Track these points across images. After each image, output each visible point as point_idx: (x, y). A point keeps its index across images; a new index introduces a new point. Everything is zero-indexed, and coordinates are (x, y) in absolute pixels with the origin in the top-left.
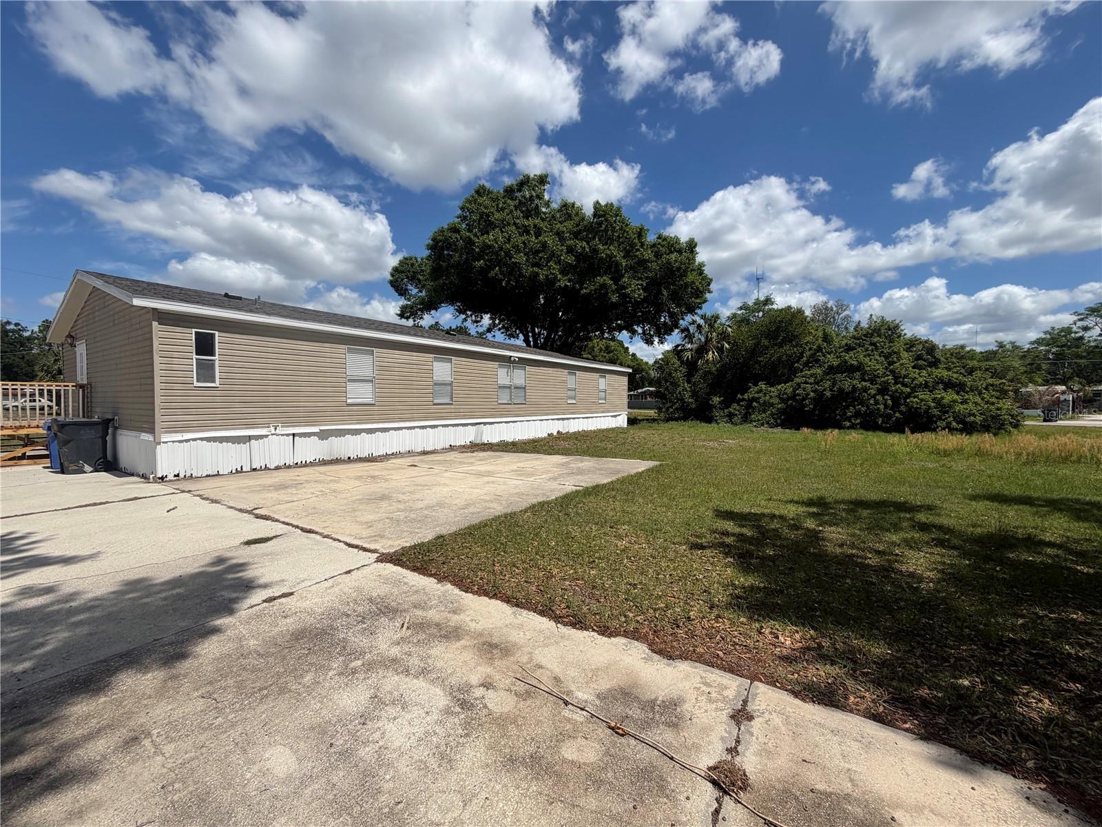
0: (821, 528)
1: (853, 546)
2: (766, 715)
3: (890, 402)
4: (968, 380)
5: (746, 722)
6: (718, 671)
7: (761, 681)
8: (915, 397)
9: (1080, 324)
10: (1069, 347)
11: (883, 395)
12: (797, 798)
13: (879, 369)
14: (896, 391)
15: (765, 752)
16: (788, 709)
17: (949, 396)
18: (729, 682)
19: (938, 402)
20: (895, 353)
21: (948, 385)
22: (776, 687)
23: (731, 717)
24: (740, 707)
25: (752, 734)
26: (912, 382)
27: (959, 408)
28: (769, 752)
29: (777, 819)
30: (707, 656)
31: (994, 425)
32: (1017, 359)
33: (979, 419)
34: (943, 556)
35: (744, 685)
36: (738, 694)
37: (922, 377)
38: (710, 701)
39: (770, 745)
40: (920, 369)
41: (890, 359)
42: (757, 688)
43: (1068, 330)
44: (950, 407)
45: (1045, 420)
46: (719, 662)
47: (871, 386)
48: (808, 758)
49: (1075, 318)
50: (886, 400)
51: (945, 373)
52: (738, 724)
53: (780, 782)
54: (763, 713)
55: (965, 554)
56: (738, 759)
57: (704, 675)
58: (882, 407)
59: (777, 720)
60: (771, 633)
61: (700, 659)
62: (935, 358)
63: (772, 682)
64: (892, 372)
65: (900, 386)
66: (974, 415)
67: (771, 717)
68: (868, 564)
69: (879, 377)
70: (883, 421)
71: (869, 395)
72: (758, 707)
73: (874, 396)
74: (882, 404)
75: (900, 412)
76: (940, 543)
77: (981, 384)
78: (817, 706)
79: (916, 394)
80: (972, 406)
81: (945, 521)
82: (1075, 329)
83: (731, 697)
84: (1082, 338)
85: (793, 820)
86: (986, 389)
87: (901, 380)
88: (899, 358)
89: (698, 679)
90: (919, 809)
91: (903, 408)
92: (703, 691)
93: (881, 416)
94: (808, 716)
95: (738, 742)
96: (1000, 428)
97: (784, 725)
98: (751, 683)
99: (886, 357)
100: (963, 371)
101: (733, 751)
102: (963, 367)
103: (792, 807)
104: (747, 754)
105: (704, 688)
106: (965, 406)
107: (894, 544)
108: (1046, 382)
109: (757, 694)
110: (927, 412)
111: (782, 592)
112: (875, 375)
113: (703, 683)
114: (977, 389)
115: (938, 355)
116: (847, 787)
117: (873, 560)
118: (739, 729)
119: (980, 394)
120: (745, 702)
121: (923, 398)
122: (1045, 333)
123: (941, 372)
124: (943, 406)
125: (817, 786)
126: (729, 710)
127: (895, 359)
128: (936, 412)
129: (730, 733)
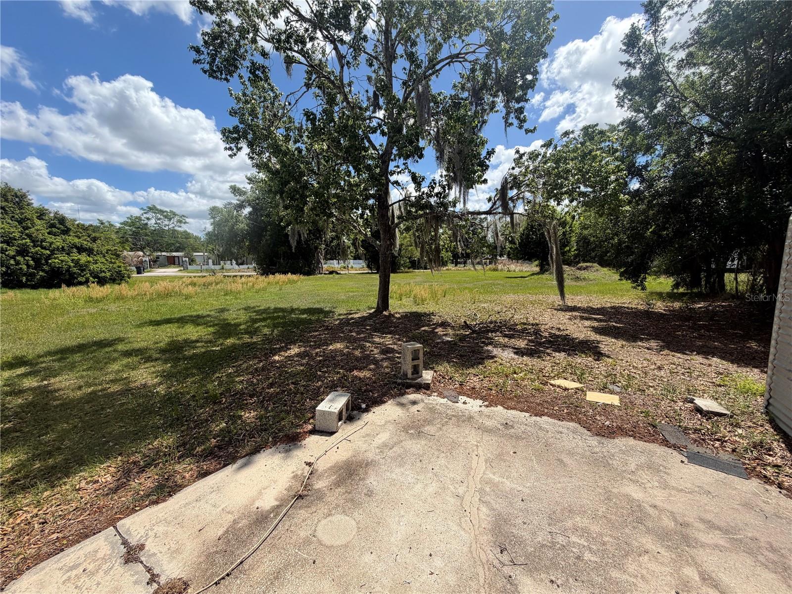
0: (46, 382)
1: (89, 385)
2: (150, 533)
3: (32, 262)
4: (95, 246)
5: (142, 553)
6: (72, 549)
7: (121, 519)
8: (55, 258)
9: (145, 215)
10: (142, 229)
11: (23, 256)
12: (217, 552)
13: (14, 232)
14: (37, 253)
15: (175, 553)
16: (160, 515)
17: (83, 258)
18: (94, 545)
19: (77, 263)
20: (28, 219)
21: (81, 250)
22: (137, 511)
23: (126, 562)
24: (125, 550)
25: (154, 554)
26: (50, 245)
27: (92, 267)
28: (177, 551)
29: (220, 575)
30: (45, 549)
31: (118, 278)
32: (113, 233)
33: (108, 274)
34: (154, 367)
35: (110, 535)
36: (113, 546)
37: (58, 242)
38: (92, 574)
39: (173, 546)
40: (55, 236)
41: (24, 224)
42: (123, 525)
43: (139, 219)
44: (86, 266)
45: (138, 273)
46: (65, 542)
47: (9, 248)
48: (200, 527)
49: (143, 212)
50: (28, 261)
51: (76, 240)
52: (137, 560)
53: (201, 556)
54: (147, 535)
55: (166, 361)
56: (163, 580)
57: (60, 565)
58: (24, 267)
59: (160, 529)
60: (88, 483)
61: (39, 558)
62: (66, 227)
63: (130, 511)
64: (29, 236)
65: (39, 248)
66: (104, 271)
67: (155, 531)
68: (112, 392)
69: (15, 240)
70: (27, 279)
71: (8, 255)
72: (139, 535)
73: (13, 257)
74: (24, 264)
75: (43, 271)
76: (149, 359)
77: (104, 250)
78: (175, 497)
79: (56, 256)
80: (100, 265)
81: (136, 346)
82: (143, 218)
83: (109, 552)
84: (146, 224)
85: (226, 564)
86: (107, 253)
87: (39, 243)
88: (33, 224)
89: (59, 574)
90: (260, 493)
91: (46, 268)
92: (76, 575)
93: (25, 275)
94: (177, 506)
95: (149, 570)
96: (121, 280)
97: (168, 526)
98: (115, 527)
99: (20, 222)
100: (88, 239)
101: (153, 578)
102: (89, 237)
103: (219, 559)
104: (165, 568)
105: (74, 572)
106: (97, 265)
107: (119, 371)
108: (132, 250)
109: (128, 529)
110: (68, 270)
111: (59, 448)
112: (10, 238)
113: (68, 571)
114: (102, 253)
115: (68, 224)
116: (230, 518)
117: (115, 388)
118: (142, 562)
119: (104, 256)
120: (125, 543)
121: (61, 260)
122: (128, 218)
123: (72, 239)
124: (81, 266)
125: (219, 534)
126: (118, 561)
127: (30, 225)
128: (75, 270)
129: (137, 573)
